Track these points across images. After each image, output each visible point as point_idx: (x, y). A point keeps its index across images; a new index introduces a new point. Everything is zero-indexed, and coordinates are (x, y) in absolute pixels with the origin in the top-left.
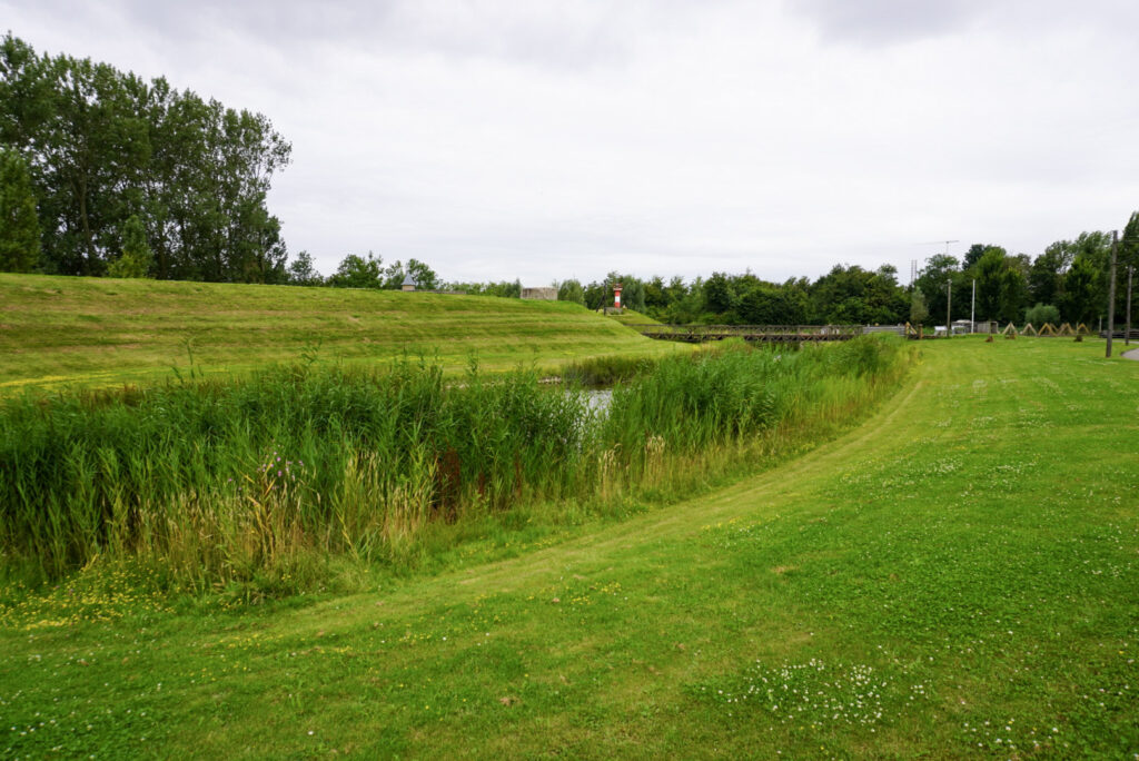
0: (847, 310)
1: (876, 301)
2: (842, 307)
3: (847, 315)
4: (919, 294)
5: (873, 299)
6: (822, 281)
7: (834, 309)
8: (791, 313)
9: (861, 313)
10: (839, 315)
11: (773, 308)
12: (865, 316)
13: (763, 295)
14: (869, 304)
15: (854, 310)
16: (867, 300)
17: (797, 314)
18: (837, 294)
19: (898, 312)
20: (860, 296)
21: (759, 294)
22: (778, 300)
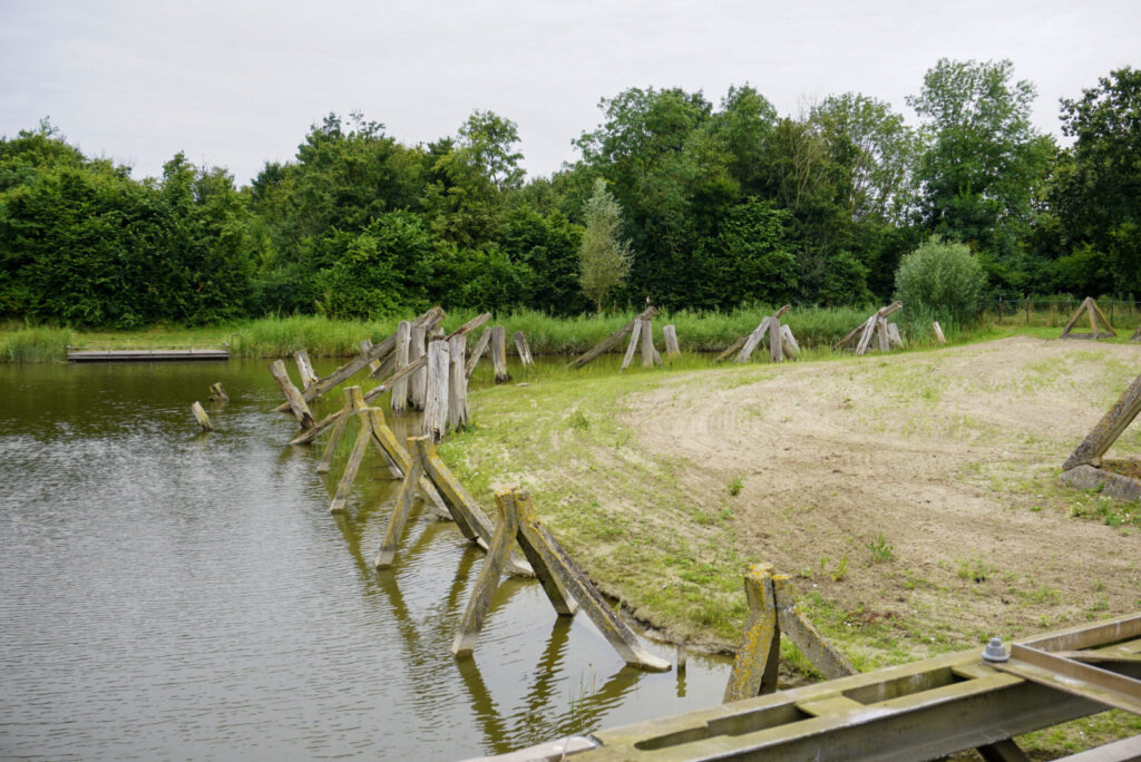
0: (385, 252)
1: (468, 227)
2: (366, 243)
3: (385, 269)
4: (604, 205)
5: (458, 218)
6: (272, 175)
7: (341, 251)
8: (194, 261)
9: (426, 262)
10: (359, 270)
11: (128, 243)
12: (438, 273)
13: (89, 194)
14: (447, 235)
15: (405, 253)
16: (440, 223)
17: (219, 263)
18: (344, 199)
19: (532, 262)
20: (418, 208)
21: (73, 190)
22: (146, 214)
